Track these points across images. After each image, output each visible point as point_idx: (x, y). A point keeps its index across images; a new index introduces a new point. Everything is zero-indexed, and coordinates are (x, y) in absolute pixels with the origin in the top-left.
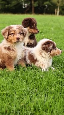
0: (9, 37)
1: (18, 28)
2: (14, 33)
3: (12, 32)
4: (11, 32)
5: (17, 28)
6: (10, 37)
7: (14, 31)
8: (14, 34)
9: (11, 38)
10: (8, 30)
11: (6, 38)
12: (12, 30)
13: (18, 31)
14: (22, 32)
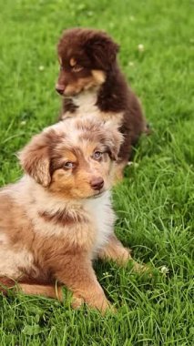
0: (55, 176)
1: (86, 137)
2: (74, 159)
3: (65, 159)
4: (60, 157)
5: (80, 139)
6: (61, 175)
7: (74, 151)
8: (76, 165)
9: (65, 183)
10: (44, 151)
11: (46, 183)
12: (64, 149)
13: (87, 148)
14: (102, 149)
